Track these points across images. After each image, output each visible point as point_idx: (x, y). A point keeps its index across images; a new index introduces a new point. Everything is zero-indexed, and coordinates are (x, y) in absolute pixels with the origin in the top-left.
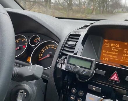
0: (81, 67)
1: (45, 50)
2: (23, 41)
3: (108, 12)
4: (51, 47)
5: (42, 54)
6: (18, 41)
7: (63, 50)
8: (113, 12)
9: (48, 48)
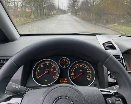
1: (74, 69)
2: (48, 64)
3: (45, 14)
4: (79, 66)
5: (73, 73)
6: (42, 65)
8: (49, 14)
9: (76, 67)
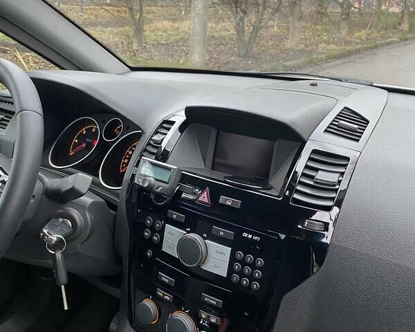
0: (157, 180)
2: (94, 130)
5: (127, 158)
6: (85, 130)
7: (144, 151)
